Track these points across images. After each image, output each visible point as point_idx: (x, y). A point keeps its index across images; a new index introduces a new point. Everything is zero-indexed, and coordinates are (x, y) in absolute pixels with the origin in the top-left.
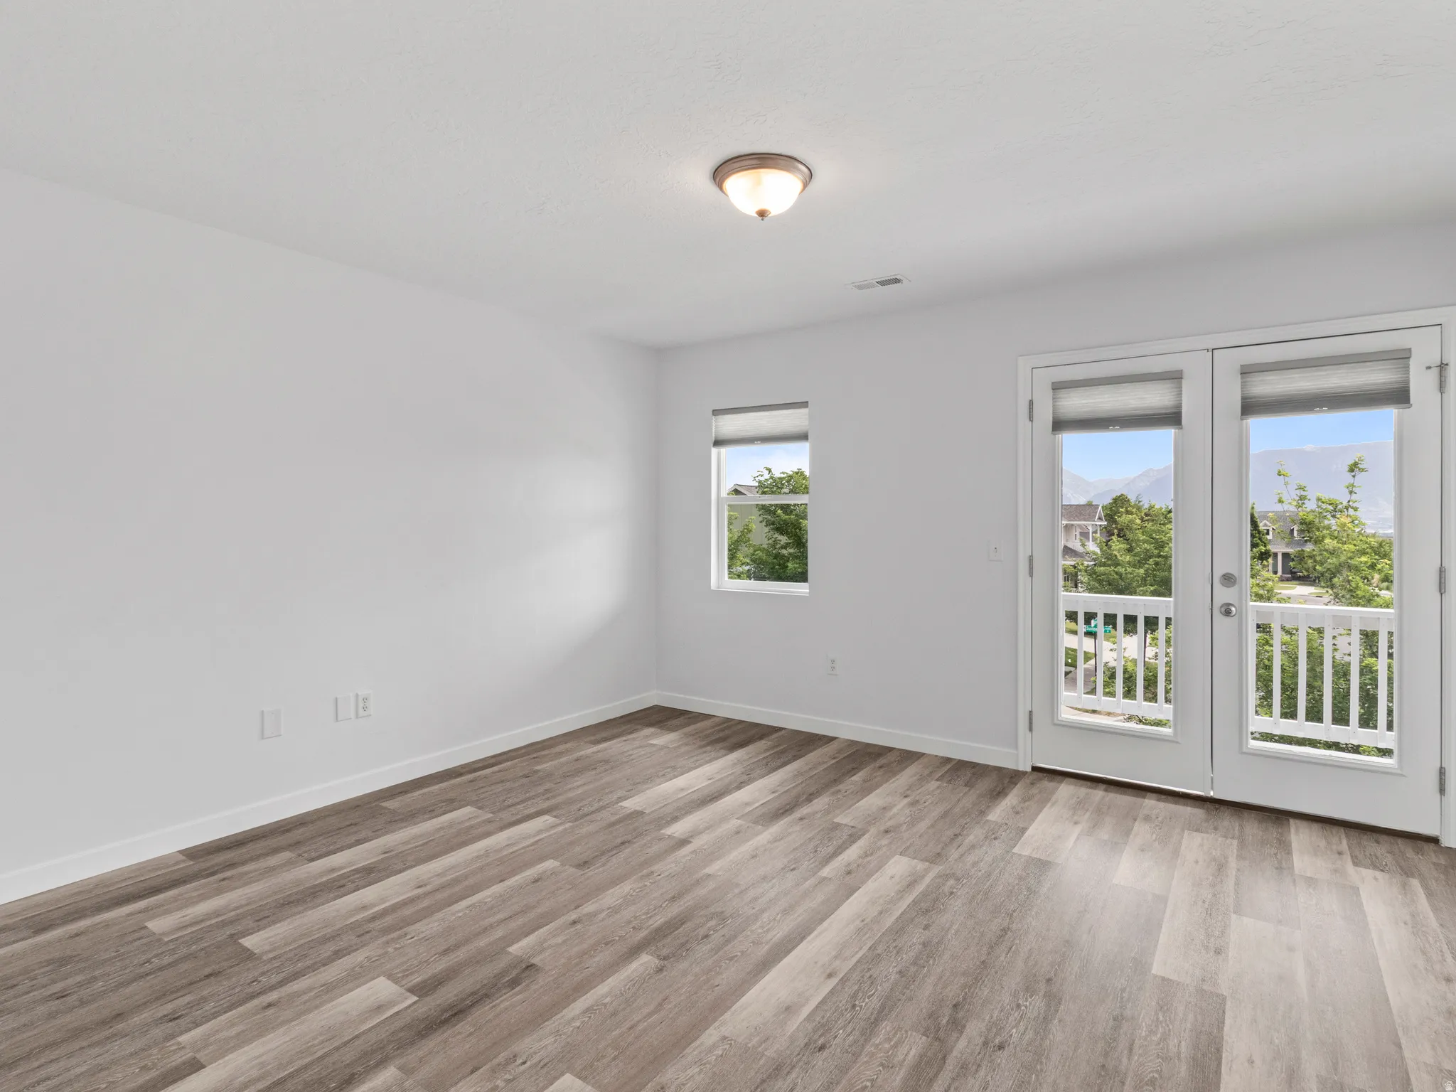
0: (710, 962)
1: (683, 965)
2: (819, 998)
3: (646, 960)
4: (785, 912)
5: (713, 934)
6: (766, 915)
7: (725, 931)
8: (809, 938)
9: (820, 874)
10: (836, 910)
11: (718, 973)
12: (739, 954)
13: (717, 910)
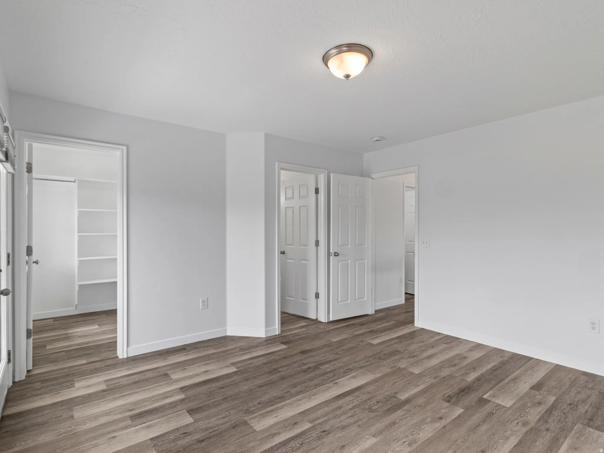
0: (377, 393)
1: (387, 393)
2: (343, 378)
3: (402, 397)
4: (340, 407)
5: (375, 403)
6: (350, 407)
7: (369, 403)
8: (336, 395)
9: (312, 425)
10: (318, 405)
11: (374, 389)
12: (365, 394)
13: (372, 413)
